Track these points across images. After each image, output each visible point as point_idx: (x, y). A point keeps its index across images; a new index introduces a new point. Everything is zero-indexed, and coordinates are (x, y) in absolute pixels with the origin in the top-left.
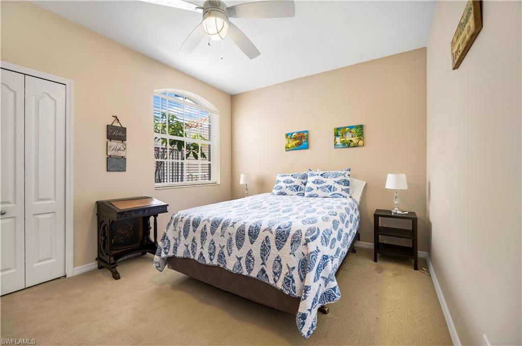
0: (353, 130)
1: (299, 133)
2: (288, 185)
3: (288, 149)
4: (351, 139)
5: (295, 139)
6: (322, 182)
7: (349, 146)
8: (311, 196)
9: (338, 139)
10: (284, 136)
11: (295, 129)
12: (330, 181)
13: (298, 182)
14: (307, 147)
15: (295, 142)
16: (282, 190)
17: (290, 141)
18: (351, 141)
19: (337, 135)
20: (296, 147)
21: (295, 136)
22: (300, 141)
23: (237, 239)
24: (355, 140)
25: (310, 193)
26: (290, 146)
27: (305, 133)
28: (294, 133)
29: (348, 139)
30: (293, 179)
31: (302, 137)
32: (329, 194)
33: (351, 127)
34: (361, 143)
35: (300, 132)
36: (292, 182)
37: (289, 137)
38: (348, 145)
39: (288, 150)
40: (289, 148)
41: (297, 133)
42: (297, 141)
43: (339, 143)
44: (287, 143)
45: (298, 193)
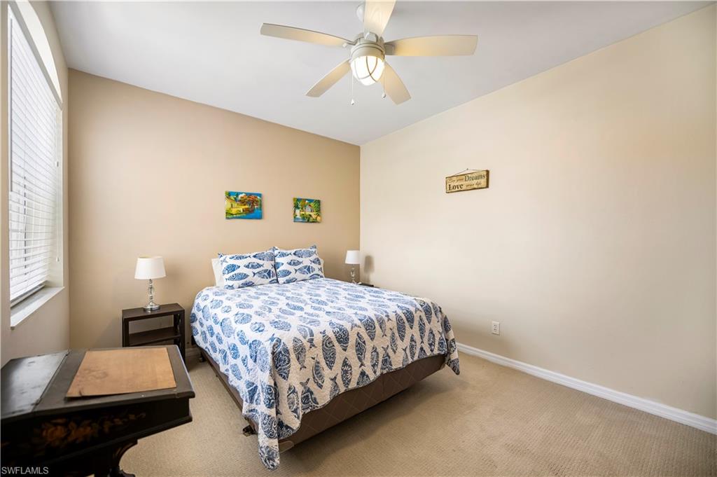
0: (312, 204)
1: (249, 195)
2: (256, 271)
3: (229, 215)
4: (311, 214)
5: (243, 202)
6: (299, 263)
7: (308, 221)
8: (288, 282)
9: (298, 212)
10: (224, 195)
11: (244, 188)
12: (306, 261)
13: (267, 265)
14: (260, 217)
15: (244, 207)
16: (247, 280)
17: (235, 205)
18: (310, 215)
19: (296, 207)
20: (244, 215)
21: (242, 198)
22: (251, 207)
23: (399, 331)
24: (314, 215)
25: (287, 278)
26: (234, 211)
27: (258, 197)
28: (242, 193)
29: (307, 213)
30: (261, 262)
31: (253, 202)
32: (307, 276)
33: (311, 201)
34: (319, 218)
35: (251, 194)
36: (259, 266)
37: (232, 197)
38: (307, 219)
39: (230, 217)
40: (232, 214)
41: (247, 194)
42: (247, 207)
43: (298, 217)
44: (230, 206)
45: (270, 280)
